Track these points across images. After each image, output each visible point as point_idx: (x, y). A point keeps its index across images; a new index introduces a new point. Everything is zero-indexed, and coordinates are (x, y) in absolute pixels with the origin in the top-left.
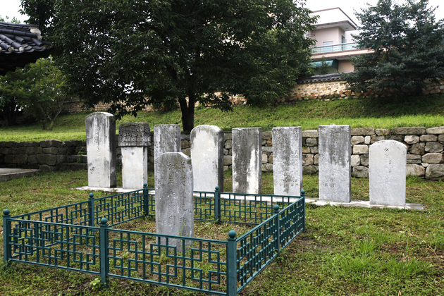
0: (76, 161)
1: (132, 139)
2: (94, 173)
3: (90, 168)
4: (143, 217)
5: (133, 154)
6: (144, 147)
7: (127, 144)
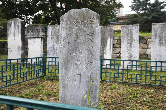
0: (5, 51)
1: (35, 34)
2: (11, 53)
3: (9, 50)
4: (42, 77)
5: (35, 42)
6: (42, 38)
7: (31, 36)
